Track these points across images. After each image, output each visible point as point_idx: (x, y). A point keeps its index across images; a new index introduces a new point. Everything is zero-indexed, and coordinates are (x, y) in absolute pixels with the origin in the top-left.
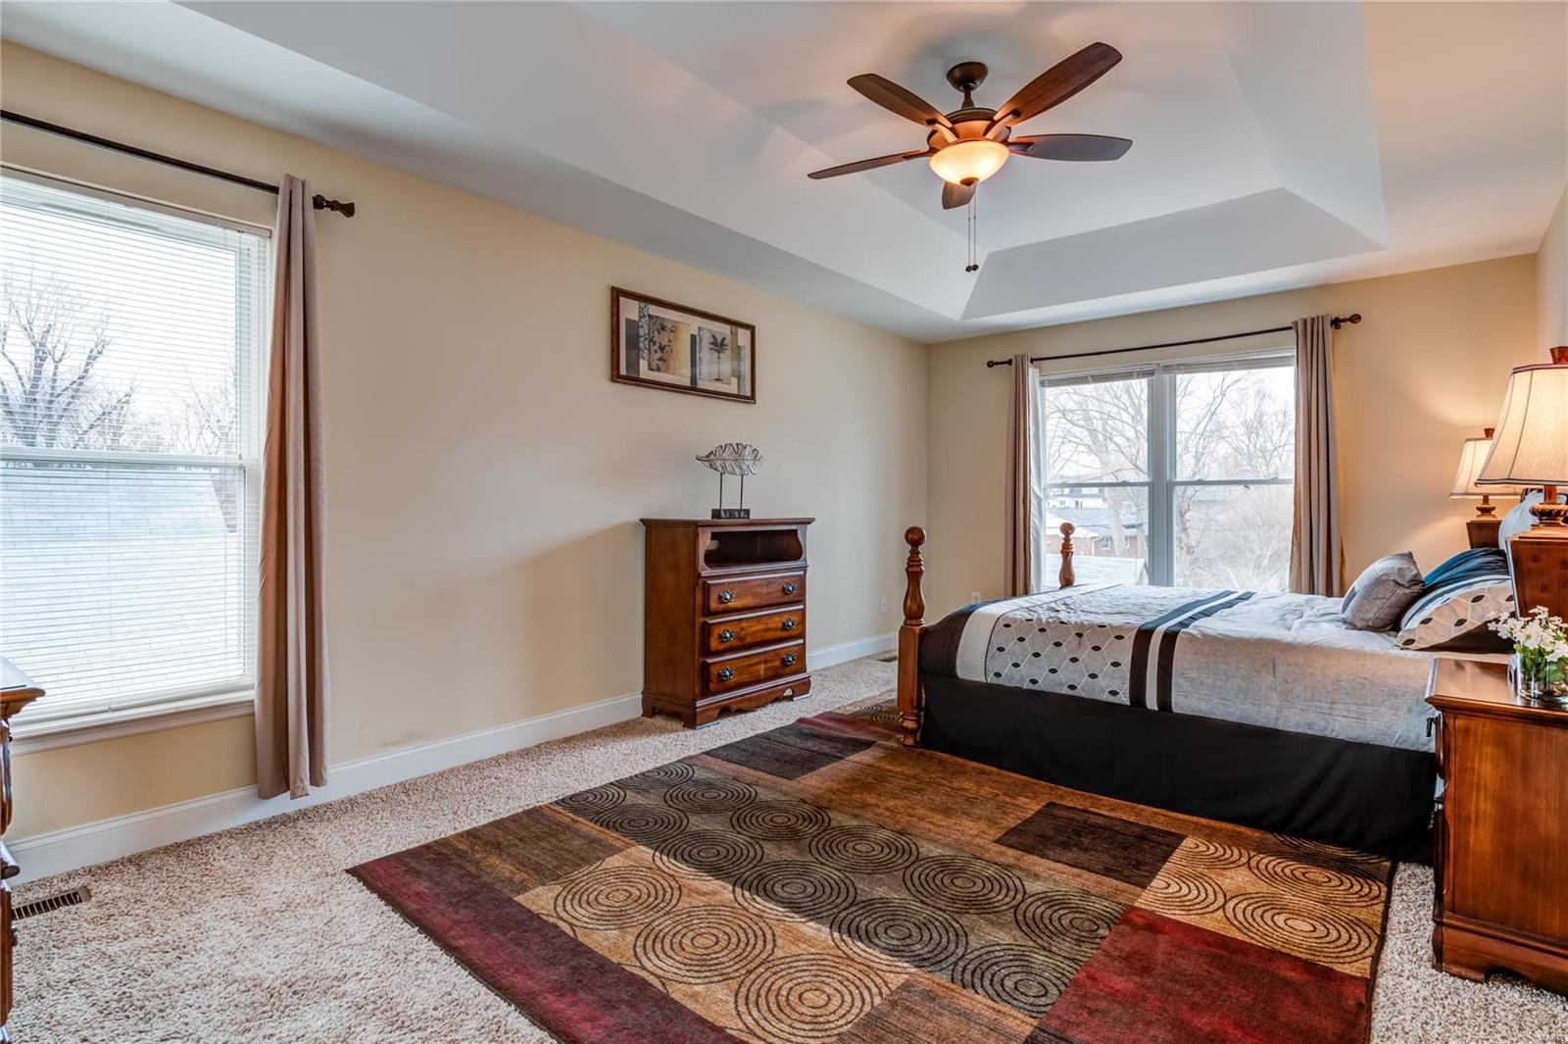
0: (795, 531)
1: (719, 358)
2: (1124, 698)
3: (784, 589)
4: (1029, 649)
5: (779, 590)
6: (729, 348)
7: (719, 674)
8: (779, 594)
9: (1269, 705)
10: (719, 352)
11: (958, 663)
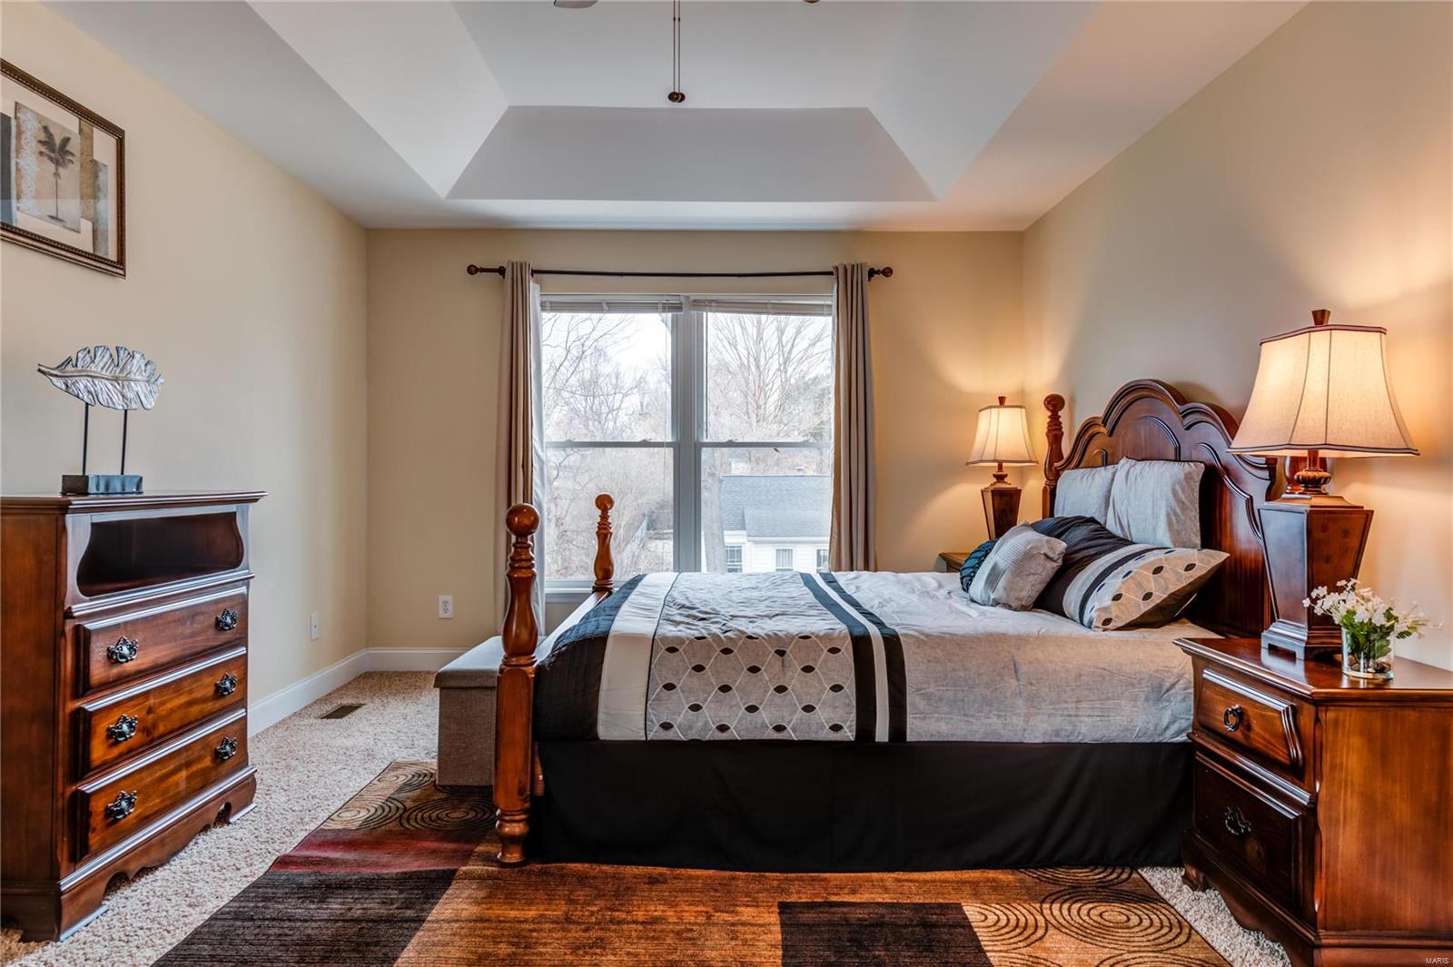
0: (232, 516)
1: (57, 175)
2: (849, 734)
3: (218, 622)
4: (713, 680)
5: (208, 627)
6: (77, 160)
7: (107, 809)
8: (212, 632)
9: (1015, 714)
10: (57, 163)
11: (601, 716)
